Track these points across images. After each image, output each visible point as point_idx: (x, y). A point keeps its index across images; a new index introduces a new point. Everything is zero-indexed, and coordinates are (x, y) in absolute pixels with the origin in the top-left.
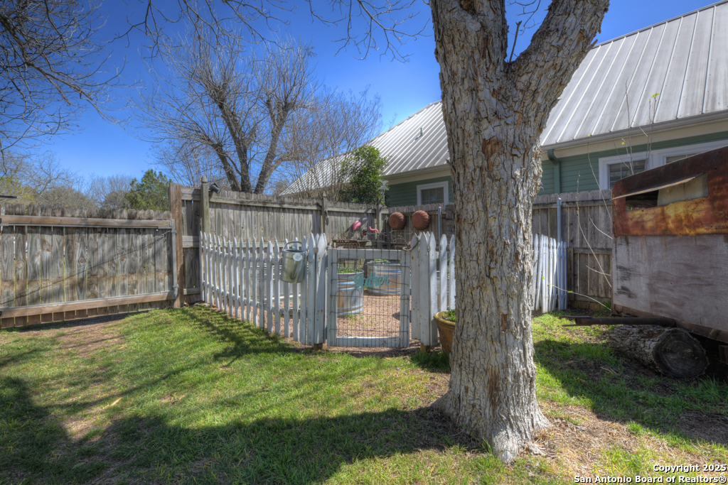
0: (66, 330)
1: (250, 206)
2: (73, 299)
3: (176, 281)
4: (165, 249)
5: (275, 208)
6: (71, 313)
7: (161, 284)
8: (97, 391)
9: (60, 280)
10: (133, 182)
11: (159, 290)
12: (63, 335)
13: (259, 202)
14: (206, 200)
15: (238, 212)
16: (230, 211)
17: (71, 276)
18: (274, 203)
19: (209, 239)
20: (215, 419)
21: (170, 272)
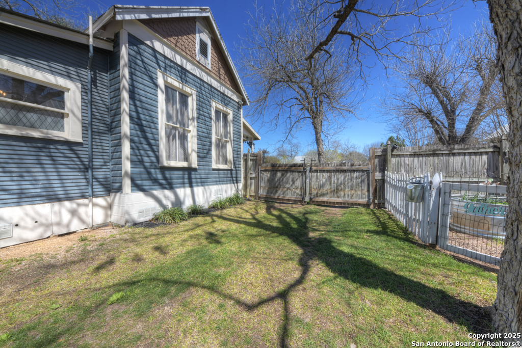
0: (328, 208)
1: (422, 154)
2: (331, 197)
3: (371, 195)
4: (366, 180)
5: (445, 153)
6: (330, 203)
7: (364, 196)
8: (322, 228)
9: (327, 190)
10: (382, 144)
11: (363, 199)
12: (327, 210)
13: (430, 151)
14: (389, 153)
15: (412, 159)
16: (406, 158)
17: (331, 189)
18: (443, 151)
19: (391, 176)
20: (345, 249)
21: (368, 191)
